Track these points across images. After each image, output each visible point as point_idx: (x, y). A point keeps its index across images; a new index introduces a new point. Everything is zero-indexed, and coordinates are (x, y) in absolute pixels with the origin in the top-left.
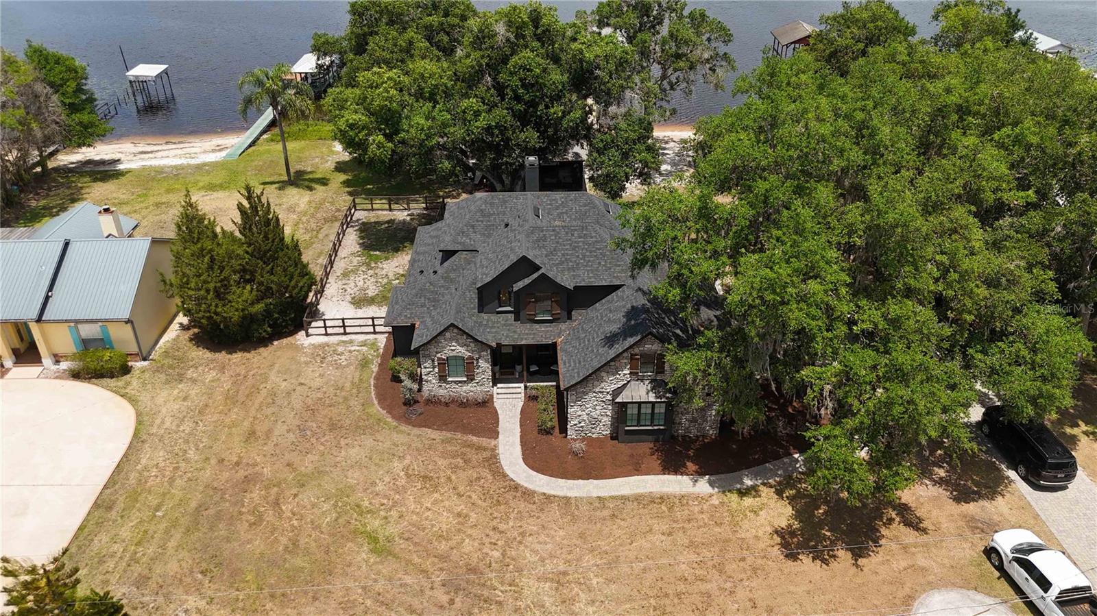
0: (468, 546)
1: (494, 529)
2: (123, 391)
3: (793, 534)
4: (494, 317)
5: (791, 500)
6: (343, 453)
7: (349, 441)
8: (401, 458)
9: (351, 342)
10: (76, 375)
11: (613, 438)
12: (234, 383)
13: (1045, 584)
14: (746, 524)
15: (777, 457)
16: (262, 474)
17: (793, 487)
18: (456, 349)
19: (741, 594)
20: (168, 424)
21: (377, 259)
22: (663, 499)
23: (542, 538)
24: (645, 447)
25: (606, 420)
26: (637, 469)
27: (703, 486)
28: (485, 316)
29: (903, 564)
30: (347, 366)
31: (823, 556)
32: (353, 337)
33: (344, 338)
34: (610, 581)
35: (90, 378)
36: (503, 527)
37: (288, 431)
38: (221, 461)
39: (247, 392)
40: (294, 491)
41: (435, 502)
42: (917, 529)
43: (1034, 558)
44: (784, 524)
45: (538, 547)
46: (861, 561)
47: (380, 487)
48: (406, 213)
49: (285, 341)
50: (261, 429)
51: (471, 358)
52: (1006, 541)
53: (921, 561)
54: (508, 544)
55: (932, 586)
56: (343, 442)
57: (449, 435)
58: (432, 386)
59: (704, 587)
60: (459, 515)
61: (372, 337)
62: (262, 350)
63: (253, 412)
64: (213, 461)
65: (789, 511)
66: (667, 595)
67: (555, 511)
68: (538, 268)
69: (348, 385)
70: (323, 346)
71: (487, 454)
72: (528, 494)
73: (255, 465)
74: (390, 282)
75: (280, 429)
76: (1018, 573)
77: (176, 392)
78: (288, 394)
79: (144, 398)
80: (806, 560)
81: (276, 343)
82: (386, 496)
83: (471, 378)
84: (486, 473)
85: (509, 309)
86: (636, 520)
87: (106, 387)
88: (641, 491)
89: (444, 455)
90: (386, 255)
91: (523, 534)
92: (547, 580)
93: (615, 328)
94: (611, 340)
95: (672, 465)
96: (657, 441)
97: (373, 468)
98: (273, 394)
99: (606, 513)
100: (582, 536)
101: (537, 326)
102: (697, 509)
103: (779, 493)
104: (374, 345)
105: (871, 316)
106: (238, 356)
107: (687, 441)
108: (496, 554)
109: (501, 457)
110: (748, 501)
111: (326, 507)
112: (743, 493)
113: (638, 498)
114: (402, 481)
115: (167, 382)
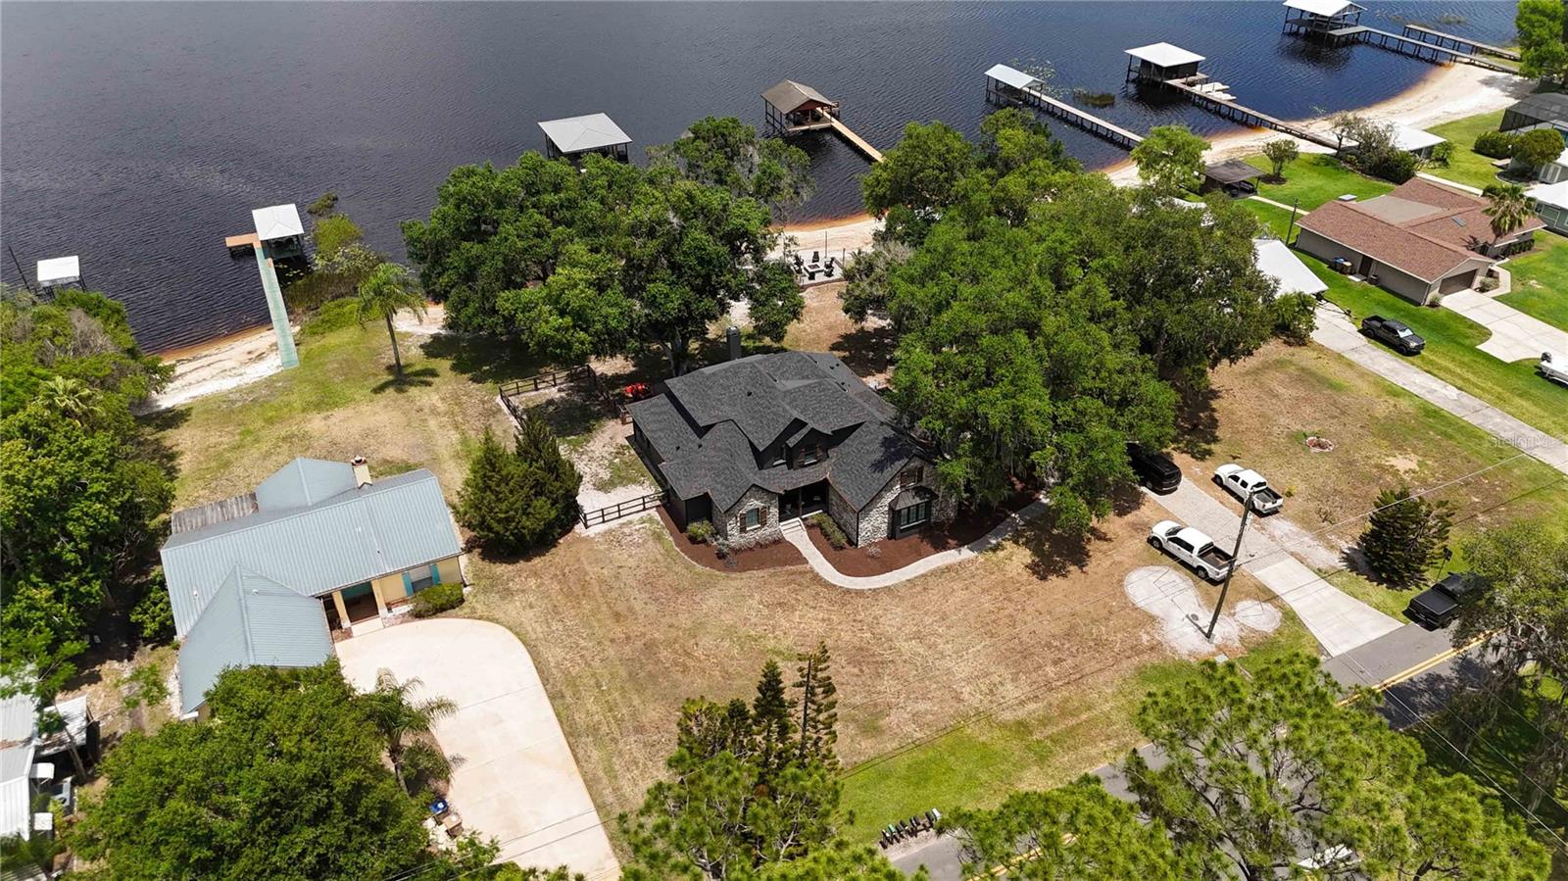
0: (846, 637)
1: (855, 621)
2: (477, 616)
3: (1037, 565)
4: (772, 471)
5: (1026, 544)
6: (704, 606)
7: (700, 596)
8: (751, 596)
9: (631, 522)
10: (418, 615)
11: (889, 538)
12: (560, 582)
13: (1190, 548)
14: (1007, 568)
15: (1003, 520)
16: (655, 639)
17: (1023, 536)
18: (755, 503)
19: (1030, 609)
20: (539, 630)
21: (579, 444)
22: (949, 568)
23: (890, 616)
24: (915, 538)
25: (884, 526)
26: (920, 556)
27: (966, 553)
28: (765, 471)
29: (1108, 563)
30: (645, 542)
31: (1061, 572)
32: (628, 518)
33: (621, 521)
34: (949, 627)
35: (434, 614)
36: (859, 618)
37: (646, 604)
38: (612, 641)
39: (579, 586)
40: (693, 641)
41: (801, 617)
42: (1106, 540)
43: (1179, 535)
44: (1029, 561)
45: (893, 622)
46: (1084, 569)
47: (753, 620)
48: (555, 389)
49: (569, 537)
50: (621, 607)
51: (764, 507)
52: (1160, 530)
53: (1117, 558)
54: (871, 627)
55: (1128, 571)
56: (697, 599)
57: (772, 570)
58: (735, 537)
59: (1007, 612)
60: (823, 620)
61: (644, 513)
62: (553, 550)
63: (601, 600)
64: (608, 643)
65: (1028, 552)
66: (988, 624)
67: (886, 599)
68: (804, 424)
69: (659, 557)
70: (610, 532)
71: (809, 576)
72: (860, 593)
73: (644, 635)
74: (611, 463)
75: (638, 606)
76: (1173, 547)
77: (518, 604)
78: (617, 577)
79: (498, 615)
80: (1053, 578)
81: (561, 541)
82: (763, 625)
83: (763, 524)
84: (819, 589)
85: (781, 461)
86: (940, 587)
87: (457, 617)
88: (932, 567)
89: (779, 585)
90: (581, 438)
91: (875, 618)
92: (911, 639)
93: (878, 456)
94: (879, 466)
95: (940, 546)
96: (920, 532)
97: (736, 609)
98: (602, 582)
99: (918, 588)
100: (913, 607)
101: (806, 469)
102: (973, 568)
103: (1016, 542)
104: (651, 520)
105: (1066, 412)
106: (537, 561)
107: (939, 525)
108: (869, 635)
109: (821, 574)
110: (1001, 554)
111: (726, 644)
112: (995, 549)
113: (933, 573)
114: (766, 612)
115: (502, 598)
